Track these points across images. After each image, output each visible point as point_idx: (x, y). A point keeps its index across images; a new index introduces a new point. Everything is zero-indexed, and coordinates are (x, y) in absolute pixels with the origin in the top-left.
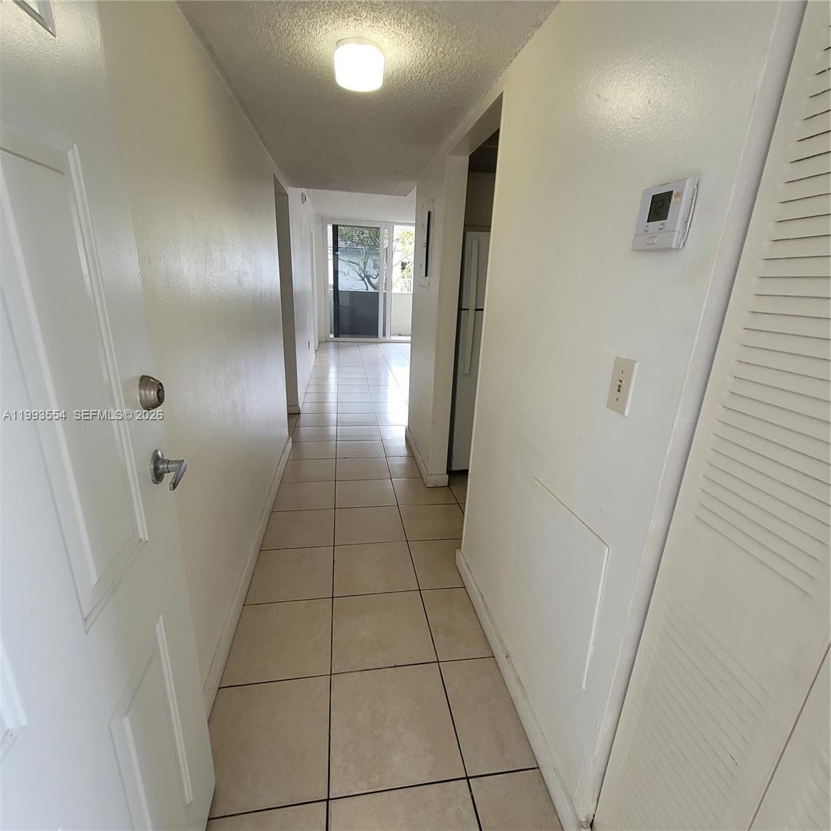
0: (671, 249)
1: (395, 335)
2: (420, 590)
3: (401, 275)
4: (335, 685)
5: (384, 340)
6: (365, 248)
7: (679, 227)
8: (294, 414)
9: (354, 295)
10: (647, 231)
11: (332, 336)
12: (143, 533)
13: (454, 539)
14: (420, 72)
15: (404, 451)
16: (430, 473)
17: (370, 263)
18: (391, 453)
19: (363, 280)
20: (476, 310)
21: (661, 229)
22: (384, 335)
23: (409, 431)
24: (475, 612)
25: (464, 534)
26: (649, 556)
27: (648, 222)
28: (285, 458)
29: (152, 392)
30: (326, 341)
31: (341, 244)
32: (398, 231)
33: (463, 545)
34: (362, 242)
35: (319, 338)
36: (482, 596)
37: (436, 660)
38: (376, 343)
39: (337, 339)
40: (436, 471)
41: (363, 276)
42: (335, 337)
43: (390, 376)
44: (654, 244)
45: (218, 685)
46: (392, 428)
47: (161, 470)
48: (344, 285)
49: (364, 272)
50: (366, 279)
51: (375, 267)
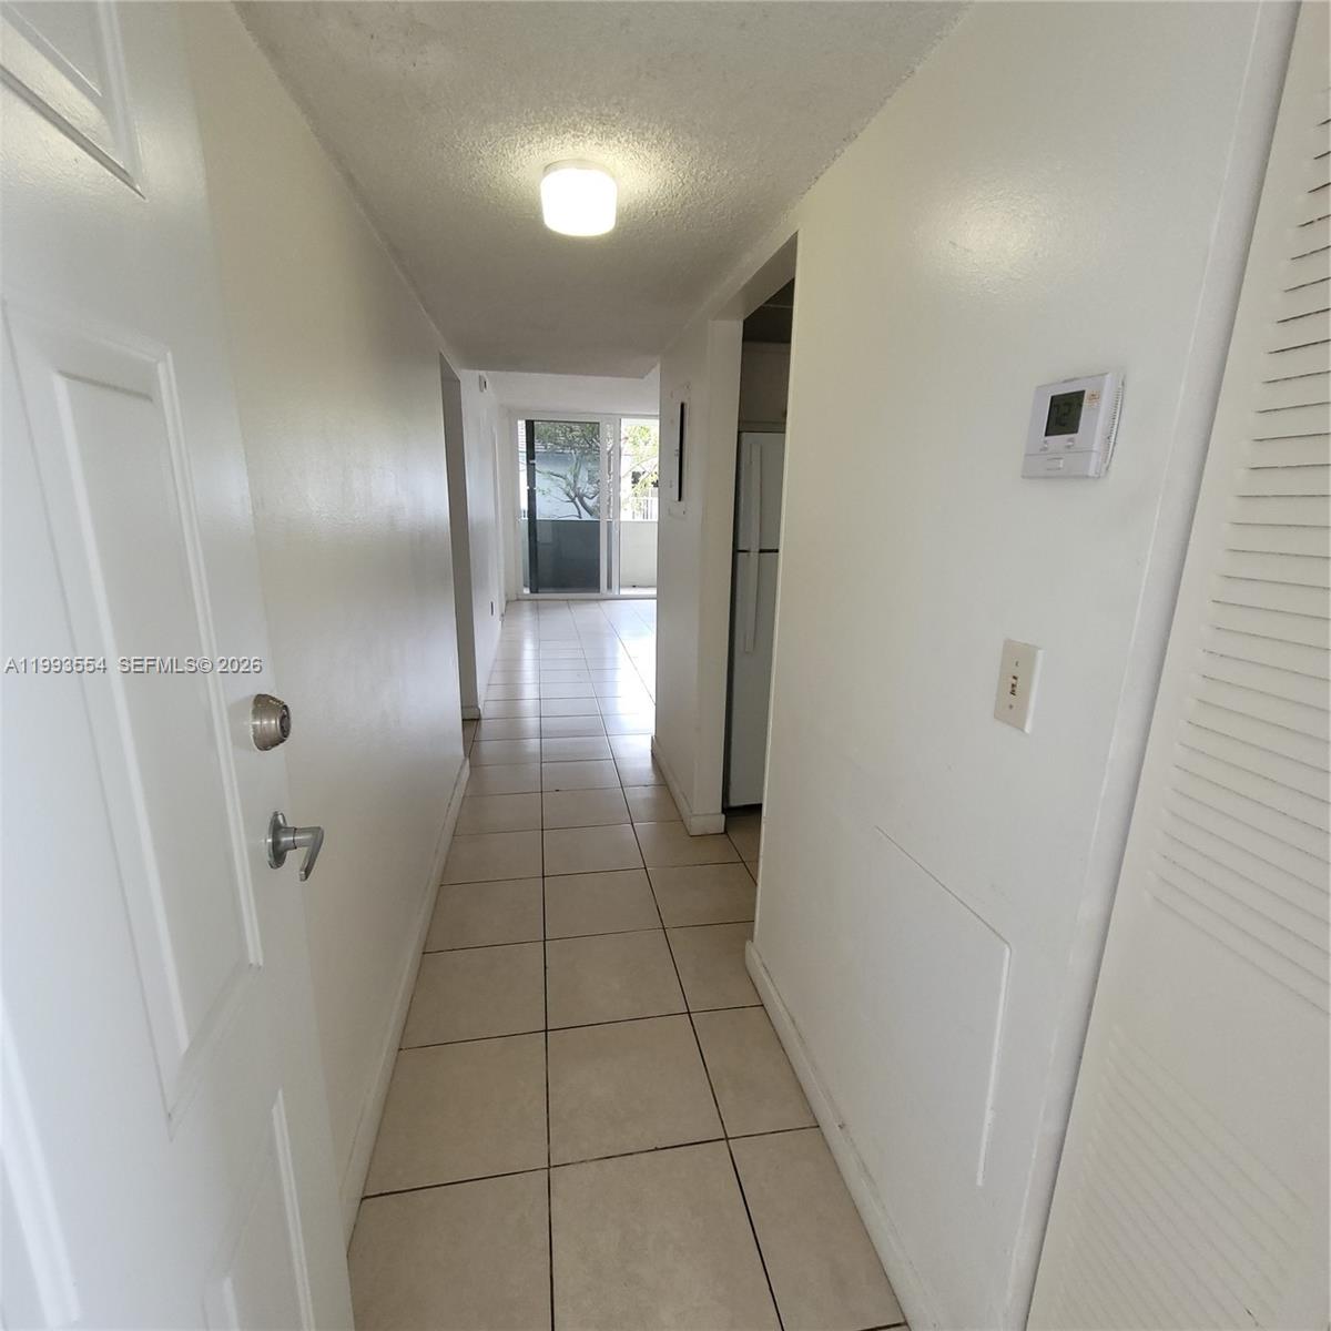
0: (1087, 477)
1: (626, 586)
2: (689, 1013)
3: (632, 492)
4: (557, 1186)
5: (610, 595)
6: (574, 454)
7: (1097, 445)
8: (471, 720)
9: (559, 526)
10: (1046, 449)
11: (527, 591)
12: (255, 955)
13: (740, 922)
14: (670, 205)
15: (649, 777)
16: (695, 813)
17: (584, 475)
18: (628, 780)
19: (573, 501)
20: (761, 551)
21: (1069, 447)
22: (609, 586)
23: (657, 744)
24: (784, 1050)
25: (757, 915)
26: (1078, 961)
27: (1046, 435)
28: (459, 793)
29: (273, 722)
30: (518, 600)
31: (539, 447)
32: (628, 426)
33: (756, 933)
34: (570, 444)
35: (506, 595)
36: (793, 1022)
37: (724, 1136)
38: (597, 600)
39: (536, 596)
40: (705, 811)
41: (573, 495)
42: (531, 592)
43: (621, 654)
44: (1059, 469)
45: (361, 1192)
46: (630, 740)
47: (282, 845)
48: (545, 511)
49: (573, 490)
50: (577, 500)
51: (591, 480)
